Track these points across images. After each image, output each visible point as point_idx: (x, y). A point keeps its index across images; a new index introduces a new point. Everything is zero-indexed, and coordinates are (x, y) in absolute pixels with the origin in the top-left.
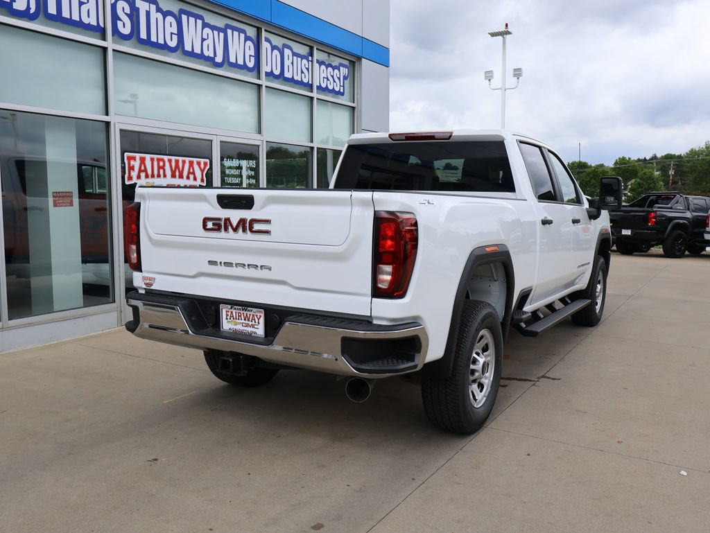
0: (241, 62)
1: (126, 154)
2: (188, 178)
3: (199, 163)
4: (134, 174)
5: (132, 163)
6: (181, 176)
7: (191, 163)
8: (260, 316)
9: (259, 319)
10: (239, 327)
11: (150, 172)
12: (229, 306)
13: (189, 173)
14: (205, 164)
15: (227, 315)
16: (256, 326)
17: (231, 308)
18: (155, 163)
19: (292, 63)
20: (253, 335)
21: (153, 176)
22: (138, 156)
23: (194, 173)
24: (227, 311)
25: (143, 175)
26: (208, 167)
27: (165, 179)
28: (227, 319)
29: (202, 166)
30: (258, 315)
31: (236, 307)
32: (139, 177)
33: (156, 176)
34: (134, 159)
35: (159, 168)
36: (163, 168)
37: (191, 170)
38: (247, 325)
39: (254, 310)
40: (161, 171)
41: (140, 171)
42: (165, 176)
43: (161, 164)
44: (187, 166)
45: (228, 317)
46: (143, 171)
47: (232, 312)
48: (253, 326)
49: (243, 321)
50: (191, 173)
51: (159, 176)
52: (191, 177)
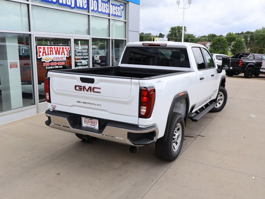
0: (81, 6)
1: (38, 46)
2: (62, 54)
3: (66, 48)
4: (41, 54)
5: (40, 50)
6: (59, 54)
7: (63, 48)
8: (97, 122)
9: (96, 123)
10: (89, 126)
11: (47, 53)
12: (85, 118)
13: (62, 52)
14: (68, 48)
15: (84, 121)
16: (95, 126)
17: (86, 119)
18: (49, 49)
19: (102, 5)
20: (94, 129)
21: (48, 54)
22: (42, 47)
23: (64, 52)
24: (84, 120)
25: (44, 54)
26: (69, 50)
27: (53, 55)
28: (84, 122)
29: (67, 49)
30: (96, 121)
31: (88, 118)
32: (43, 55)
33: (49, 54)
34: (41, 48)
35: (51, 51)
36: (52, 51)
37: (63, 51)
38: (92, 125)
39: (95, 120)
40: (51, 52)
41: (43, 53)
42: (53, 54)
43: (51, 49)
44: (61, 49)
46: (44, 53)
47: (86, 120)
48: (94, 125)
49: (90, 123)
50: (63, 52)
51: (50, 54)
52: (63, 54)
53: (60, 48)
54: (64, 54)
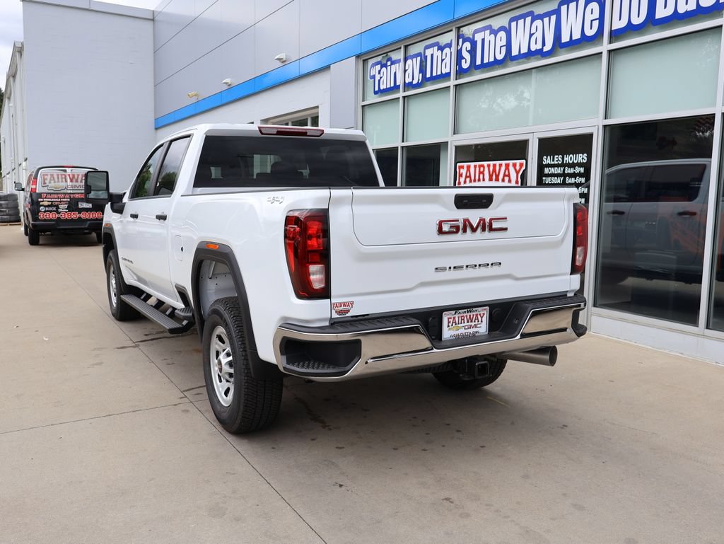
1: (458, 164)
2: (503, 180)
3: (514, 165)
4: (462, 180)
5: (462, 171)
6: (497, 180)
7: (507, 166)
8: (484, 314)
9: (482, 318)
10: (462, 331)
11: (473, 178)
12: (454, 312)
13: (505, 175)
14: (521, 165)
15: (449, 322)
16: (478, 326)
17: (456, 313)
18: (477, 169)
20: (476, 335)
21: (475, 180)
22: (466, 165)
23: (509, 176)
24: (449, 318)
25: (468, 180)
26: (524, 168)
28: (448, 326)
29: (518, 168)
30: (482, 313)
31: (460, 311)
32: (465, 181)
34: (462, 167)
35: (480, 173)
36: (483, 173)
37: (507, 173)
38: (470, 327)
39: (480, 309)
40: (481, 176)
41: (466, 177)
42: (484, 180)
43: (482, 169)
44: (503, 168)
45: (450, 324)
46: (468, 177)
47: (454, 318)
48: (476, 326)
49: (466, 324)
50: (507, 176)
51: (479, 180)
52: (507, 179)
53: (501, 165)
54: (510, 181)
